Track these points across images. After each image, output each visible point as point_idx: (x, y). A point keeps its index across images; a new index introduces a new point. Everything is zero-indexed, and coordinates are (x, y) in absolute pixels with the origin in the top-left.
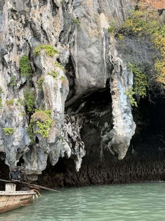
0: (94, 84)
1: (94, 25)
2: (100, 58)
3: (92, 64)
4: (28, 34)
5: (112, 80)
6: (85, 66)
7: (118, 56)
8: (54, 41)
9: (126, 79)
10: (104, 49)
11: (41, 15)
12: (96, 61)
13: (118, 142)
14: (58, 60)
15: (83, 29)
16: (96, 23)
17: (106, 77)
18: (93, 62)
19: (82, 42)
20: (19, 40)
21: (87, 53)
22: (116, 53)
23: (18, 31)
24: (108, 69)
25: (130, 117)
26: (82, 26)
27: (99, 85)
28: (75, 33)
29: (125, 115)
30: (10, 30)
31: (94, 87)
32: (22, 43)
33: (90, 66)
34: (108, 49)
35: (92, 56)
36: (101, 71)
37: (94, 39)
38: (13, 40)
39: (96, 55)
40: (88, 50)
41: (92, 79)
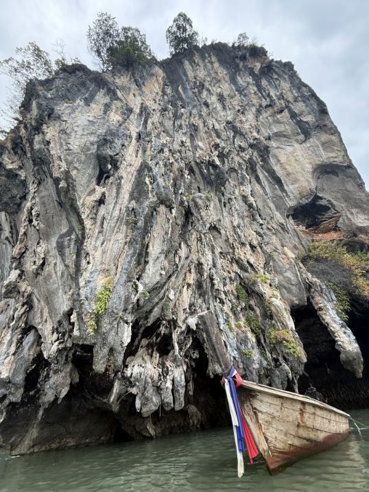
0: (297, 302)
1: (284, 256)
2: (296, 280)
3: (290, 286)
4: (236, 268)
5: (313, 298)
6: (285, 288)
7: (313, 277)
8: (262, 271)
9: (329, 295)
10: (298, 273)
11: (245, 253)
12: (293, 283)
13: (351, 359)
14: (270, 285)
15: (277, 260)
16: (285, 254)
17: (305, 296)
18: (292, 284)
19: (278, 269)
20: (229, 273)
21: (284, 277)
22: (310, 275)
23: (227, 266)
24: (306, 288)
25: (349, 331)
26: (276, 258)
27: (301, 304)
28: (271, 263)
29: (343, 329)
30: (222, 266)
31: (298, 305)
32: (233, 275)
33: (289, 288)
34: (301, 273)
35: (289, 280)
36: (300, 291)
37: (288, 266)
38: (226, 274)
39: (293, 278)
40: (285, 274)
41: (294, 299)
